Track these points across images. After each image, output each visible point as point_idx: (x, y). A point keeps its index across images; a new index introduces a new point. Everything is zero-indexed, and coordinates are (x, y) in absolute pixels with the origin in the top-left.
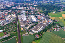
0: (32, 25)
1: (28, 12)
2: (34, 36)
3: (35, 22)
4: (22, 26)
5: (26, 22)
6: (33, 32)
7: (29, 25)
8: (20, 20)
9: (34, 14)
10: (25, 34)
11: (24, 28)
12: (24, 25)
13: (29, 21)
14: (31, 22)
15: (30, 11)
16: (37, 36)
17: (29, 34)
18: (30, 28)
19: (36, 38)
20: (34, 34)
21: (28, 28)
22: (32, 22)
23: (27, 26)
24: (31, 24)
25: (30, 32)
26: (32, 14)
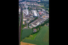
0: (33, 19)
2: (33, 30)
3: (35, 17)
4: (24, 20)
5: (28, 17)
6: (32, 26)
7: (30, 19)
8: (23, 15)
9: (36, 10)
10: (26, 27)
11: (25, 22)
12: (26, 19)
14: (32, 17)
15: (33, 6)
17: (29, 28)
19: (34, 32)
20: (33, 28)
21: (29, 22)
22: (33, 17)
23: (28, 20)
24: (32, 18)
25: (30, 25)
26: (35, 10)
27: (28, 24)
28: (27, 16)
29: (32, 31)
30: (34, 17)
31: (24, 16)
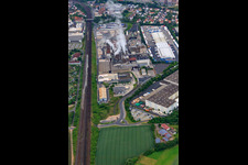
0: (152, 74)
1: (143, 12)
2: (153, 129)
3: (164, 61)
4: (105, 77)
5: (125, 61)
6: (150, 111)
7: (136, 73)
8: (100, 52)
9: (165, 24)
10: (114, 118)
11: (110, 87)
12: (114, 76)
13: (139, 57)
14: (148, 61)
15: (150, 6)
16: (163, 132)
17: (132, 119)
18: (138, 92)
19: (158, 141)
20: (152, 121)
21: (129, 87)
22: (153, 63)
23: (125, 79)
24: (147, 69)
26: (158, 24)
27: (129, 101)
28: (117, 59)
29: (148, 134)
30: (157, 61)
31: (104, 58)
